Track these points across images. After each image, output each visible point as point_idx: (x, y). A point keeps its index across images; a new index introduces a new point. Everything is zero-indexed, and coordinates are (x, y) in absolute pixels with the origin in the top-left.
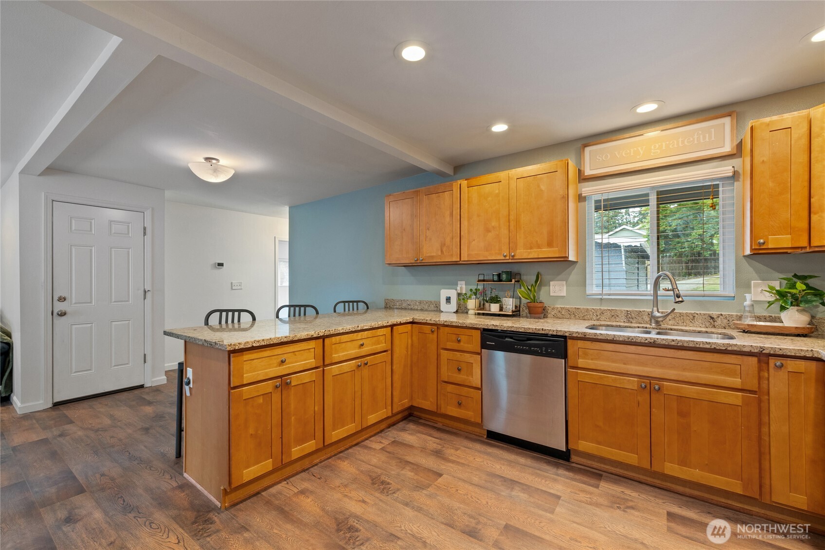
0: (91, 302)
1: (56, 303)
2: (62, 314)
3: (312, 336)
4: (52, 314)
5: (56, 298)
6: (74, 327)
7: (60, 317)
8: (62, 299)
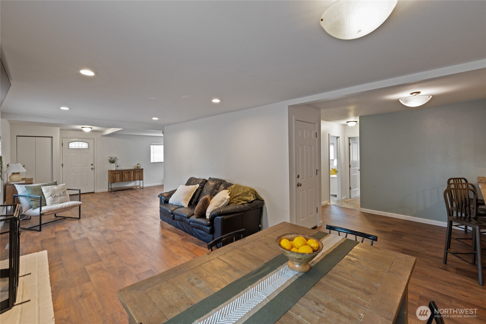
1: (297, 179)
4: (296, 185)
5: (297, 176)
6: (301, 192)
7: (298, 187)
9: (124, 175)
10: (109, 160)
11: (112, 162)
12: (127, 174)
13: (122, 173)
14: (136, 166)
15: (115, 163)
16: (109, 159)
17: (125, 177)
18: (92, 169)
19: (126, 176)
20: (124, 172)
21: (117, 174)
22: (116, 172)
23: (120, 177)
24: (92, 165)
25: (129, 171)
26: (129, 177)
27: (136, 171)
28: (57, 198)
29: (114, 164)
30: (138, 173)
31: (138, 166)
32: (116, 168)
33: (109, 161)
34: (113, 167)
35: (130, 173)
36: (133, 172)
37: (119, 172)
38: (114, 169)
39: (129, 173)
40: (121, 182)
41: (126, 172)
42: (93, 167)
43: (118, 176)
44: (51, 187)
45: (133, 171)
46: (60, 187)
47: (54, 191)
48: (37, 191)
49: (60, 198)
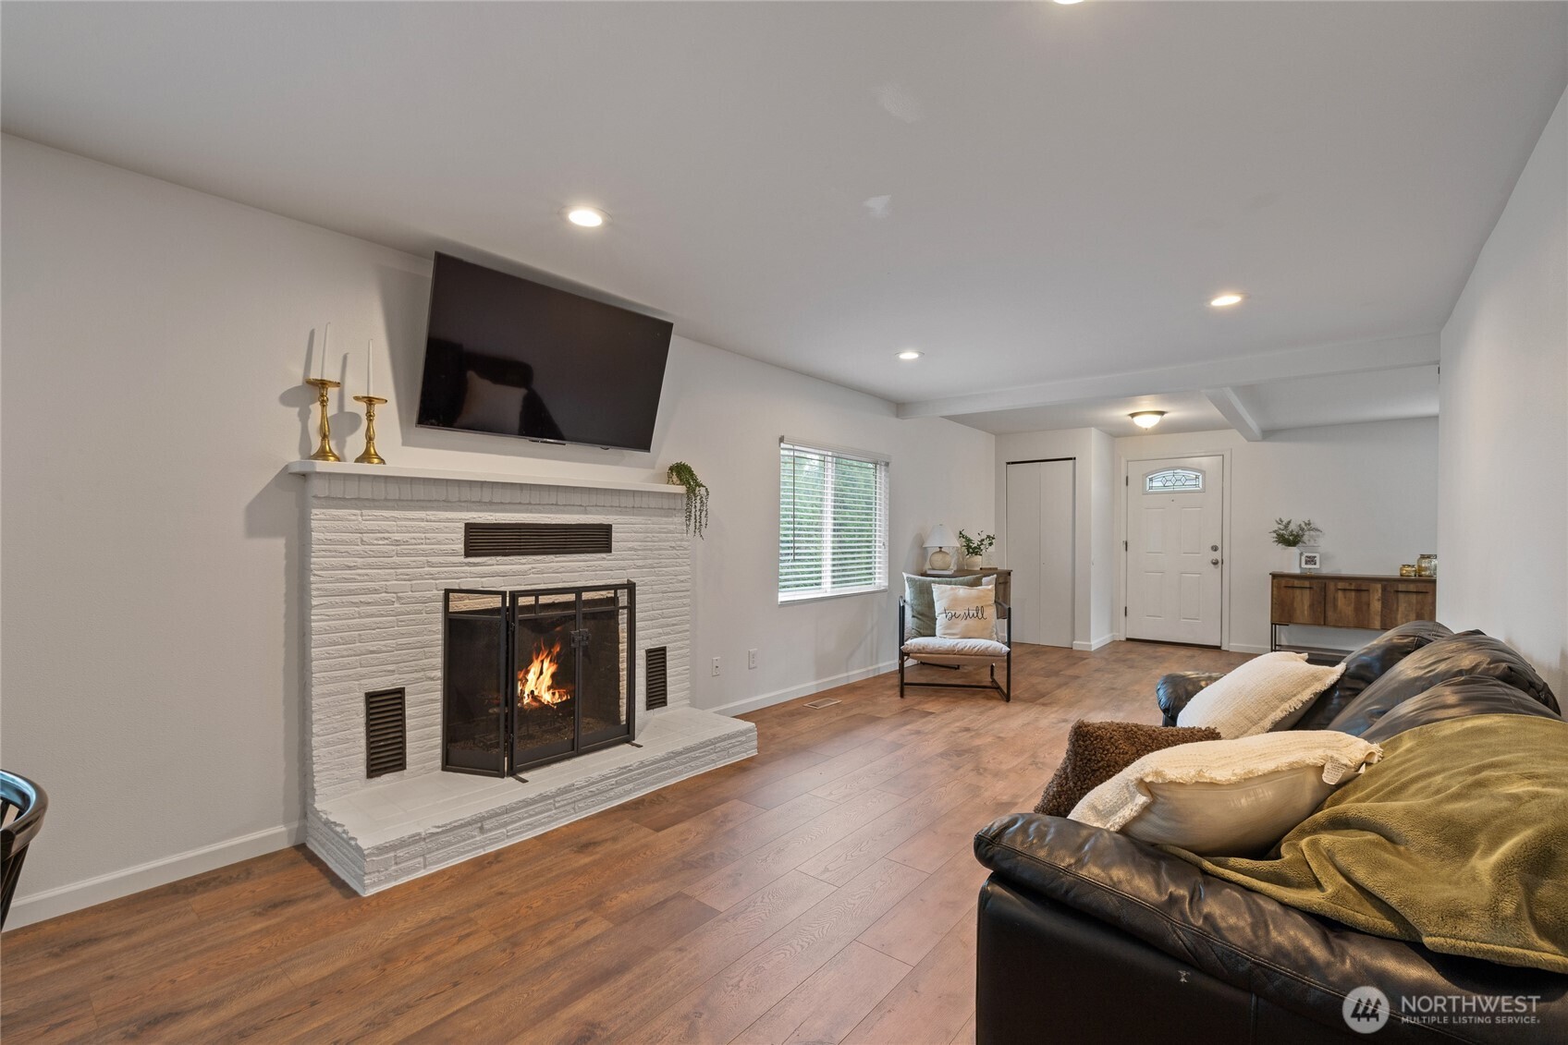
9: (1335, 599)
10: (1275, 532)
11: (1289, 539)
12: (1348, 594)
13: (1324, 589)
14: (1415, 563)
15: (1300, 544)
16: (1276, 527)
17: (1335, 606)
18: (1215, 563)
19: (1344, 603)
20: (1331, 586)
21: (1298, 592)
22: (1297, 583)
23: (1311, 606)
24: (1215, 548)
25: (1359, 586)
26: (1358, 609)
27: (1402, 587)
28: (958, 621)
29: (1295, 550)
30: (1414, 598)
31: (1425, 564)
32: (1304, 566)
33: (1275, 535)
34: (1291, 562)
35: (1364, 595)
36: (1384, 589)
37: (1307, 584)
38: (1297, 571)
39: (1358, 590)
40: (1319, 625)
41: (1341, 585)
42: (1217, 555)
43: (1303, 601)
44: (952, 589)
45: (1379, 586)
46: (975, 591)
47: (955, 601)
48: (924, 594)
49: (964, 623)
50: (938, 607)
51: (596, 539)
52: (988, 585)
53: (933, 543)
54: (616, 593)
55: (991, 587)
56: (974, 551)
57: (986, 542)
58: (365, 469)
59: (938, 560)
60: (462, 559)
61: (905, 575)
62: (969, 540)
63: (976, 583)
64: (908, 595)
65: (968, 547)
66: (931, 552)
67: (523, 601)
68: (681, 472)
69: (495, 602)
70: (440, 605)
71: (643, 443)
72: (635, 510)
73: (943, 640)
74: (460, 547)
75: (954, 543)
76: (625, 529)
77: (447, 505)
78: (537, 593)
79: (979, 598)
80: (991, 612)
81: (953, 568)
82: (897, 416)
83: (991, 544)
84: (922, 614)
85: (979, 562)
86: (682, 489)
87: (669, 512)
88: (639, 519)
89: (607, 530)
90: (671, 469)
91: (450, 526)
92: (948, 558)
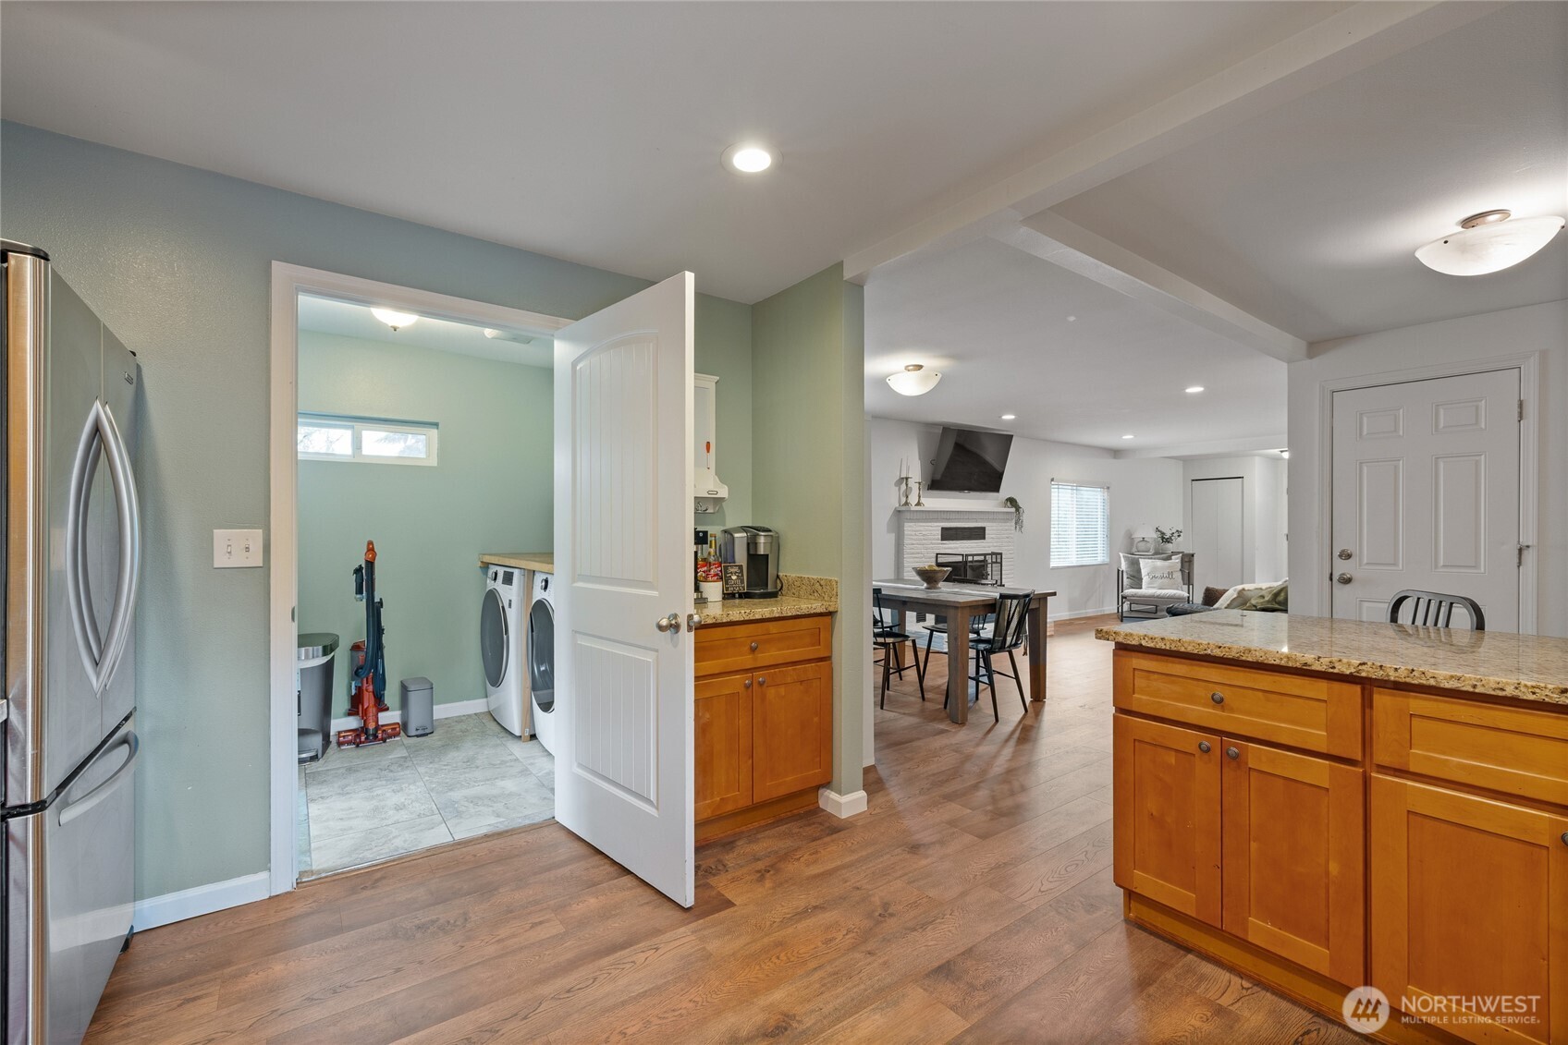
0: (1395, 564)
1: (1337, 560)
2: (1346, 581)
3: (1306, 664)
4: (1331, 579)
5: (1336, 553)
6: (1366, 605)
7: (1342, 585)
8: (1346, 556)
28: (1156, 580)
44: (1152, 562)
46: (1167, 563)
47: (1155, 569)
48: (1134, 565)
49: (1160, 581)
50: (1144, 572)
51: (979, 534)
52: (1176, 560)
53: (1138, 535)
54: (985, 557)
55: (1179, 561)
56: (1168, 541)
57: (1176, 534)
58: (918, 508)
59: (1142, 546)
60: (940, 542)
61: (1121, 555)
62: (1163, 534)
63: (1169, 558)
64: (1124, 566)
65: (1163, 538)
66: (1136, 541)
67: (970, 558)
68: (1012, 502)
69: (960, 559)
70: (934, 560)
71: (996, 488)
72: (993, 520)
73: (1147, 590)
74: (940, 537)
75: (1155, 535)
76: (991, 529)
77: (937, 520)
78: (973, 555)
79: (1169, 567)
80: (1178, 576)
81: (1152, 552)
82: (1115, 458)
83: (1179, 536)
84: (1134, 577)
85: (1170, 547)
86: (1013, 510)
87: (1006, 520)
88: (994, 524)
89: (983, 529)
90: (1007, 500)
91: (935, 529)
92: (1148, 545)
